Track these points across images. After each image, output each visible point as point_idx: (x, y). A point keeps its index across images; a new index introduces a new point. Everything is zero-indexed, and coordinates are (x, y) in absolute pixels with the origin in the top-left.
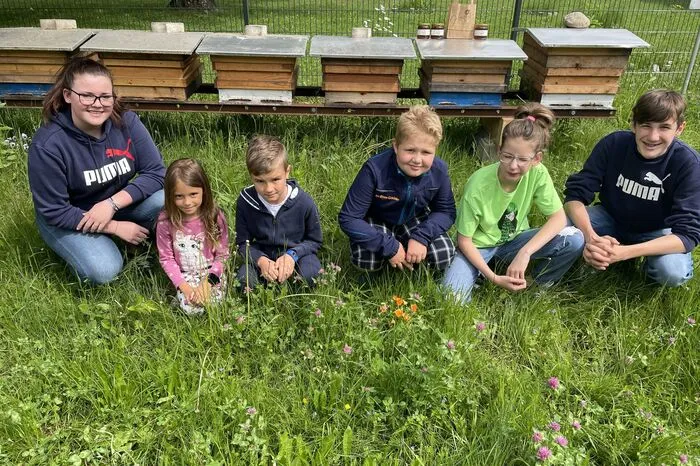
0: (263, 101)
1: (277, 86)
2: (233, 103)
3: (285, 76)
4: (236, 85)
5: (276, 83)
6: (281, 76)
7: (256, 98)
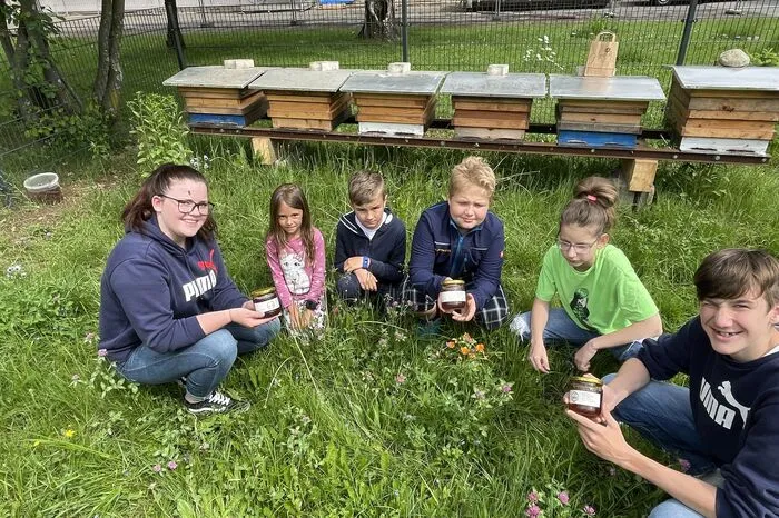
0: (397, 134)
1: (411, 120)
2: (370, 135)
3: (418, 111)
4: (374, 119)
5: (410, 118)
6: (415, 111)
7: (391, 130)
